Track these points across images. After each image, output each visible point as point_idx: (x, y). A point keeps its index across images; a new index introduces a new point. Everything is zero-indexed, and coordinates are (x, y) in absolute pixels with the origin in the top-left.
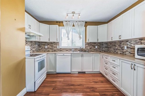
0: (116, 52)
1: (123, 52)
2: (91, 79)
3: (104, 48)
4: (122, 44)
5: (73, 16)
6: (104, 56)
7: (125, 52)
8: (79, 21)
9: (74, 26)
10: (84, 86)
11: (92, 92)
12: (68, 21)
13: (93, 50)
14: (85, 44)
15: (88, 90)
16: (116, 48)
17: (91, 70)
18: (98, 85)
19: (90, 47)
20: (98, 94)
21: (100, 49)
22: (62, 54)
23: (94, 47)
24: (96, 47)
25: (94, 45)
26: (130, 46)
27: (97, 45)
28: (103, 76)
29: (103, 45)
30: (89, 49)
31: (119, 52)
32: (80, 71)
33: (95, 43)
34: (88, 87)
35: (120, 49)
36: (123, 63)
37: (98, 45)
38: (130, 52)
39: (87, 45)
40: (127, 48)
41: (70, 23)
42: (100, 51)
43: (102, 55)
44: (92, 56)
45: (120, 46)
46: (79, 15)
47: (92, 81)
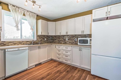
0: (60, 42)
1: (66, 42)
2: (51, 66)
3: (50, 40)
4: (65, 37)
5: (34, 5)
6: (56, 46)
7: (67, 42)
8: (31, 12)
9: (24, 15)
10: (52, 73)
11: (61, 74)
12: (17, 7)
13: (43, 42)
14: (37, 37)
15: (58, 74)
16: (60, 40)
17: (46, 60)
18: (59, 68)
19: (40, 39)
20: (64, 73)
21: (48, 41)
22: (17, 49)
23: (44, 39)
24: (45, 39)
25: (44, 37)
26: (70, 39)
27: (45, 38)
28: (55, 61)
29: (49, 37)
30: (40, 41)
31: (62, 42)
32: (37, 63)
33: (44, 36)
34: (55, 72)
35: (63, 40)
36: (73, 48)
37: (47, 37)
38: (69, 42)
39: (38, 38)
40: (68, 39)
41: (19, 10)
42: (48, 43)
43: (55, 45)
44: (47, 47)
45: (63, 39)
46: (40, 8)
47: (53, 67)
